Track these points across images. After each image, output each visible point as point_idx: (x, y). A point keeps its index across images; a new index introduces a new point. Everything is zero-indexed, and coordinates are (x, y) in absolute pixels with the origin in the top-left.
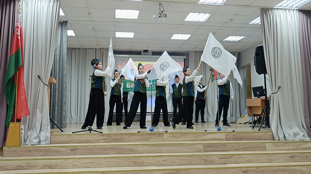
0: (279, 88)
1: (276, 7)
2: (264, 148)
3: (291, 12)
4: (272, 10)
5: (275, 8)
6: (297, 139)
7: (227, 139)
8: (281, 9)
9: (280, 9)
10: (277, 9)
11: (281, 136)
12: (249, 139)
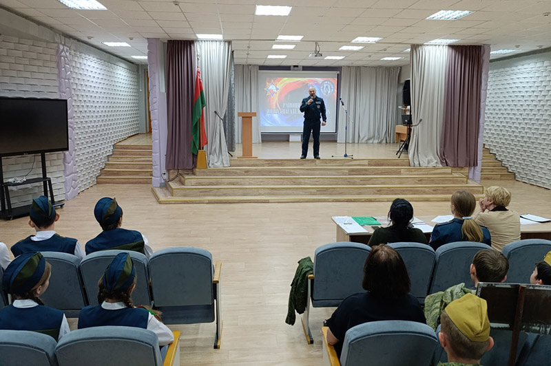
0: (420, 121)
1: (427, 43)
2: (399, 173)
3: (441, 47)
4: (422, 46)
5: (425, 45)
6: (431, 165)
7: (369, 165)
8: (431, 45)
9: (429, 45)
10: (427, 45)
11: (417, 163)
12: (388, 165)
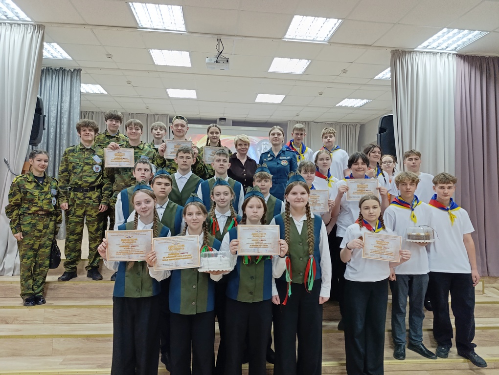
1: (419, 48)
3: (445, 58)
4: (412, 54)
5: (417, 52)
8: (427, 52)
9: (424, 52)
10: (421, 52)
